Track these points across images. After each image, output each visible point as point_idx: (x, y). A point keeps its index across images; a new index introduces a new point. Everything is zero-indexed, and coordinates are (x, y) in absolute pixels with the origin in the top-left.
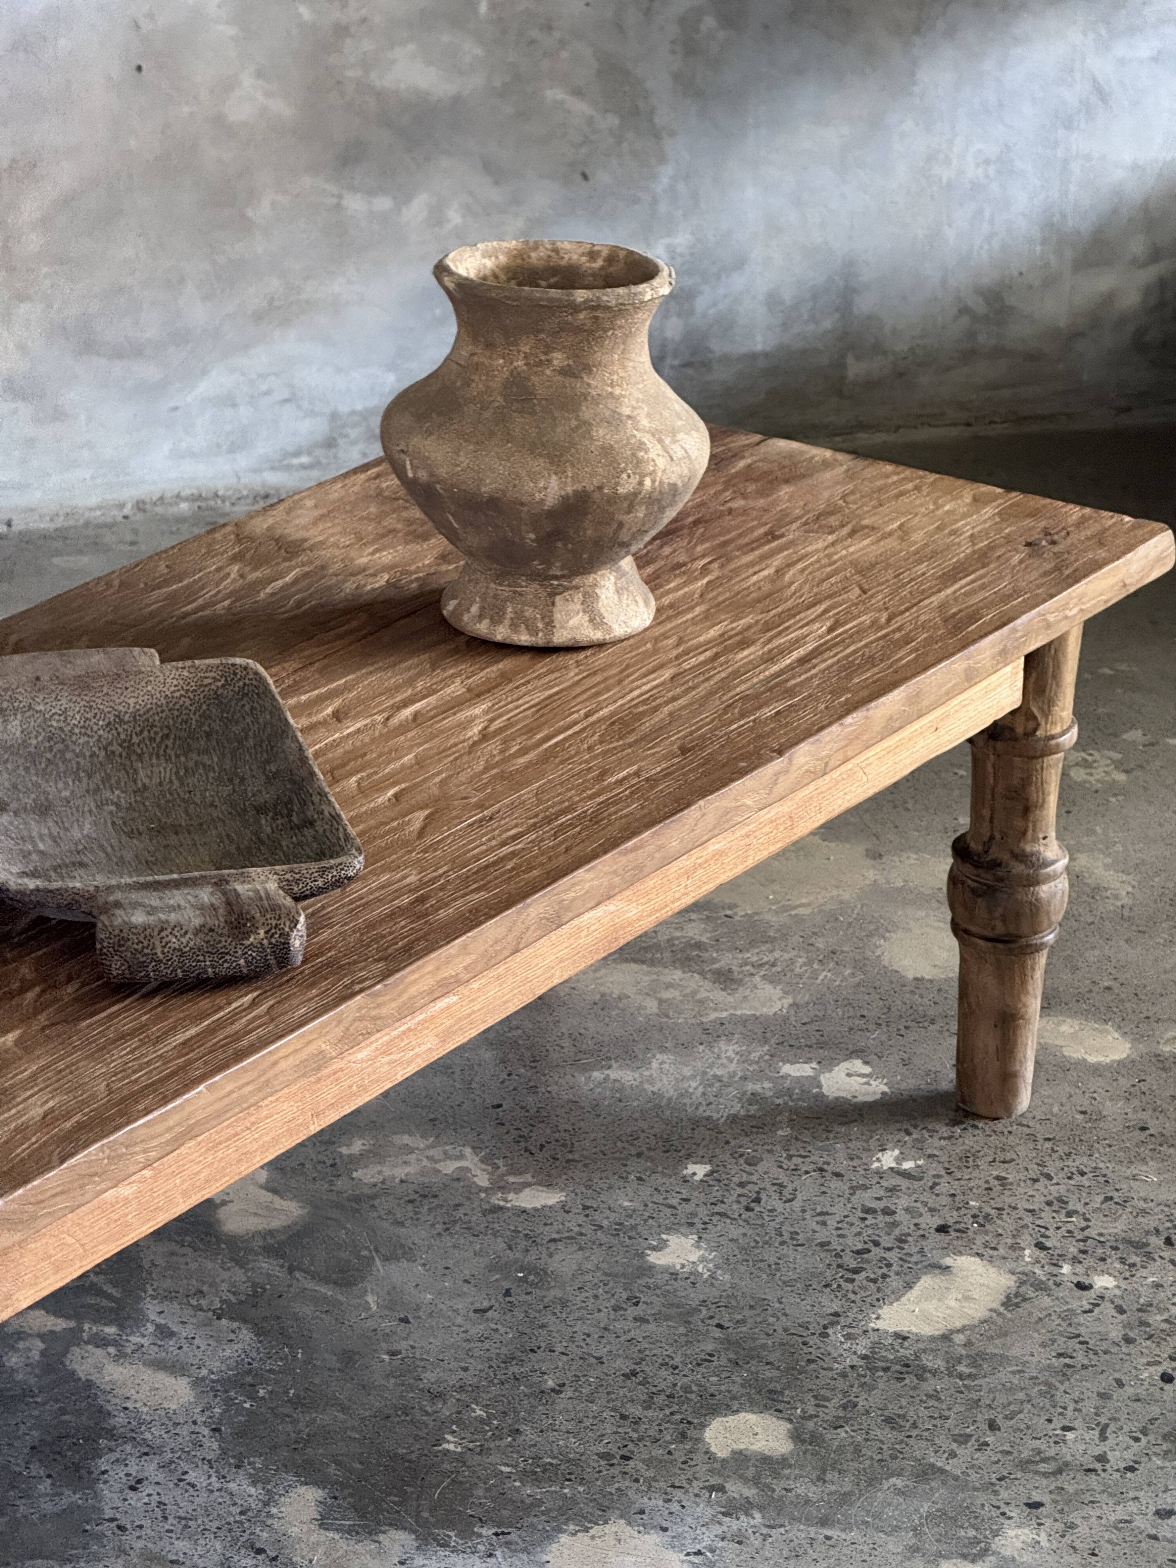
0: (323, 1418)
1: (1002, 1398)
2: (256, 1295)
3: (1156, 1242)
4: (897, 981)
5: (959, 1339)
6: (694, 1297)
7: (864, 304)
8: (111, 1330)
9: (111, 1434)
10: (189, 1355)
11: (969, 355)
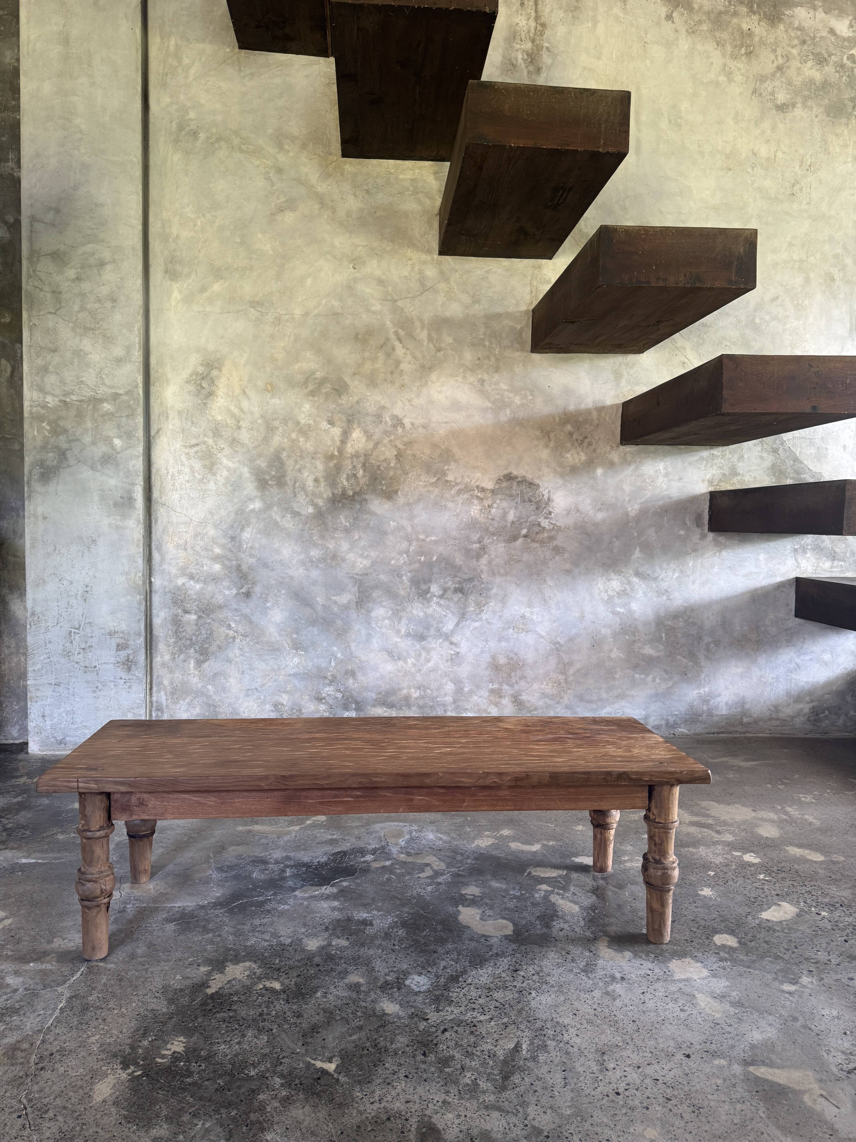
0: (612, 920)
1: (798, 940)
2: (597, 889)
3: (838, 905)
4: (762, 837)
5: (784, 923)
6: (711, 903)
7: (747, 706)
8: (561, 892)
9: (557, 916)
10: (579, 900)
11: (771, 719)
